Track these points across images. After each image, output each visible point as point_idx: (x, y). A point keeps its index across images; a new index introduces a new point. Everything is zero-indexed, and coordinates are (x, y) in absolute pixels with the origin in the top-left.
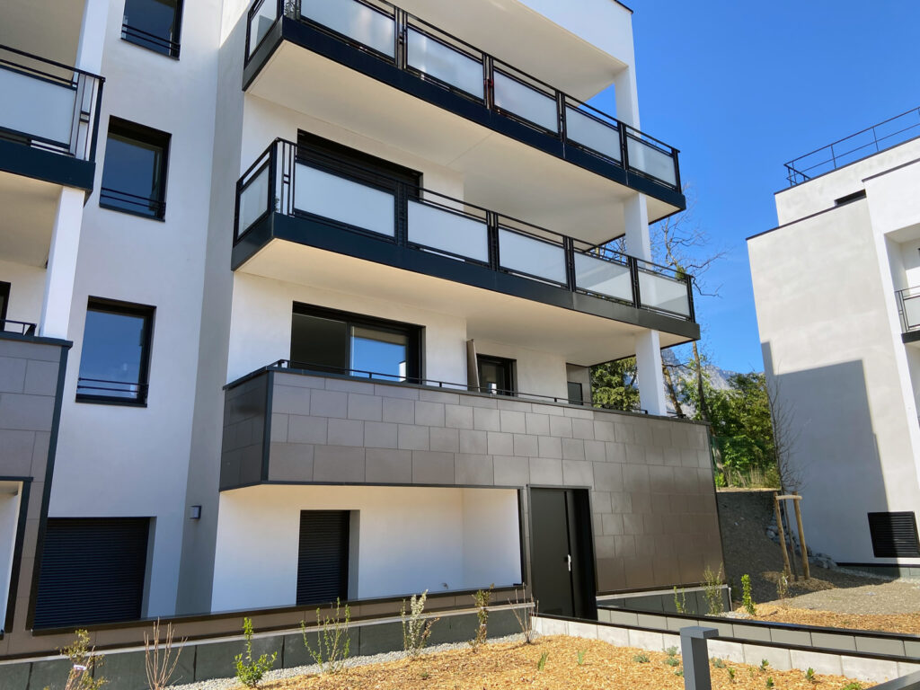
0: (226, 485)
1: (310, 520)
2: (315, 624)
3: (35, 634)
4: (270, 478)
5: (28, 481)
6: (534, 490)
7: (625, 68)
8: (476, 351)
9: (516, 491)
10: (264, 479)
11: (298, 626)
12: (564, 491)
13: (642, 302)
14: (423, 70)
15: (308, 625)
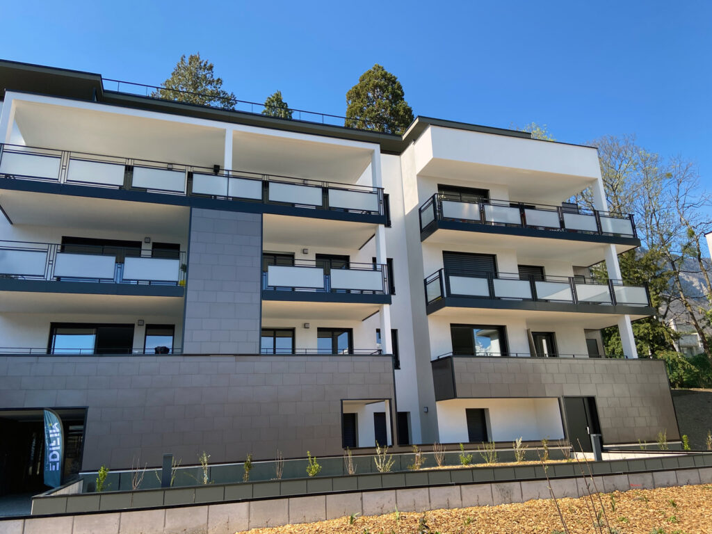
0: (438, 399)
1: (470, 412)
2: (483, 449)
3: (400, 446)
4: (458, 396)
5: (390, 400)
6: (566, 398)
7: (597, 179)
8: (531, 331)
9: (557, 399)
10: (455, 397)
11: (477, 449)
12: (583, 398)
13: (617, 301)
14: (493, 221)
15: (481, 449)
